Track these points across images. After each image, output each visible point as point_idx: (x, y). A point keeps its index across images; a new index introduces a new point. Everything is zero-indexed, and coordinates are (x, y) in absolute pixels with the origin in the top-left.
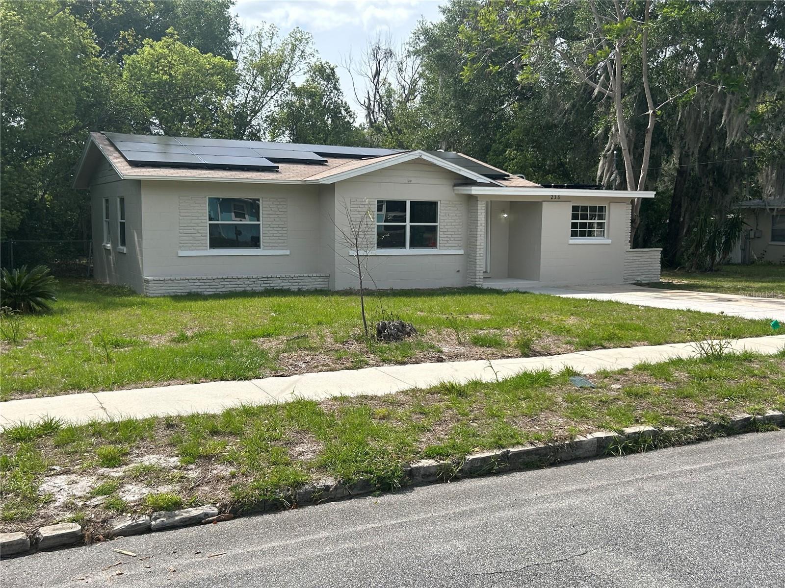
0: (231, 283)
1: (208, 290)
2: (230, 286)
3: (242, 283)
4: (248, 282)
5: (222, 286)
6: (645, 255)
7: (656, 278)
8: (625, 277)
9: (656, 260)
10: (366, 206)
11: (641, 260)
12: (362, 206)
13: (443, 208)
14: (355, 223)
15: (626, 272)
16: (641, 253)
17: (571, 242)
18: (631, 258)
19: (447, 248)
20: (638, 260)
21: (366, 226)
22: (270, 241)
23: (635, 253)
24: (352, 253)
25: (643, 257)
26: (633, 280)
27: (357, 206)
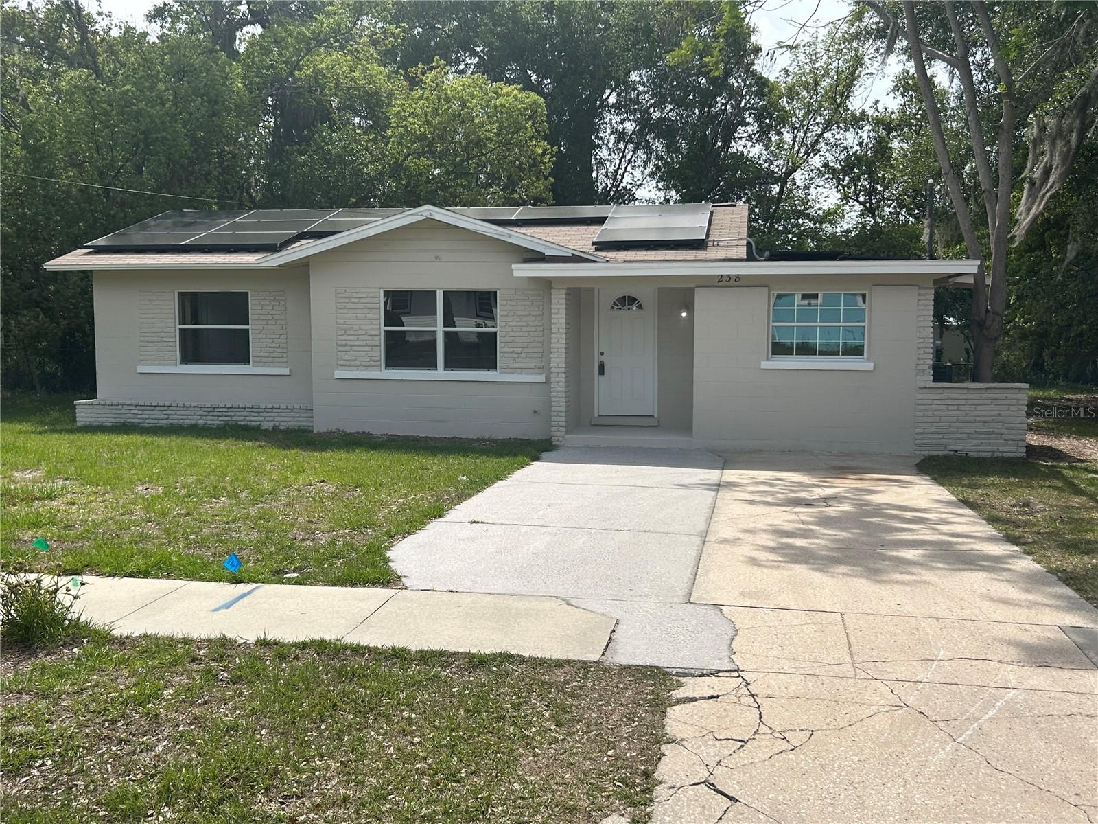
0: (178, 413)
1: (148, 421)
2: (176, 417)
3: (192, 413)
4: (201, 413)
5: (166, 417)
6: (978, 396)
7: (1014, 449)
8: (917, 442)
9: (1012, 408)
10: (362, 300)
11: (967, 408)
12: (356, 300)
13: (505, 303)
14: (345, 327)
15: (922, 431)
16: (965, 391)
17: (765, 364)
18: (935, 402)
19: (515, 370)
20: (955, 408)
21: (364, 332)
22: (261, 354)
23: (947, 391)
24: (338, 374)
25: (970, 402)
26: (942, 448)
27: (347, 300)
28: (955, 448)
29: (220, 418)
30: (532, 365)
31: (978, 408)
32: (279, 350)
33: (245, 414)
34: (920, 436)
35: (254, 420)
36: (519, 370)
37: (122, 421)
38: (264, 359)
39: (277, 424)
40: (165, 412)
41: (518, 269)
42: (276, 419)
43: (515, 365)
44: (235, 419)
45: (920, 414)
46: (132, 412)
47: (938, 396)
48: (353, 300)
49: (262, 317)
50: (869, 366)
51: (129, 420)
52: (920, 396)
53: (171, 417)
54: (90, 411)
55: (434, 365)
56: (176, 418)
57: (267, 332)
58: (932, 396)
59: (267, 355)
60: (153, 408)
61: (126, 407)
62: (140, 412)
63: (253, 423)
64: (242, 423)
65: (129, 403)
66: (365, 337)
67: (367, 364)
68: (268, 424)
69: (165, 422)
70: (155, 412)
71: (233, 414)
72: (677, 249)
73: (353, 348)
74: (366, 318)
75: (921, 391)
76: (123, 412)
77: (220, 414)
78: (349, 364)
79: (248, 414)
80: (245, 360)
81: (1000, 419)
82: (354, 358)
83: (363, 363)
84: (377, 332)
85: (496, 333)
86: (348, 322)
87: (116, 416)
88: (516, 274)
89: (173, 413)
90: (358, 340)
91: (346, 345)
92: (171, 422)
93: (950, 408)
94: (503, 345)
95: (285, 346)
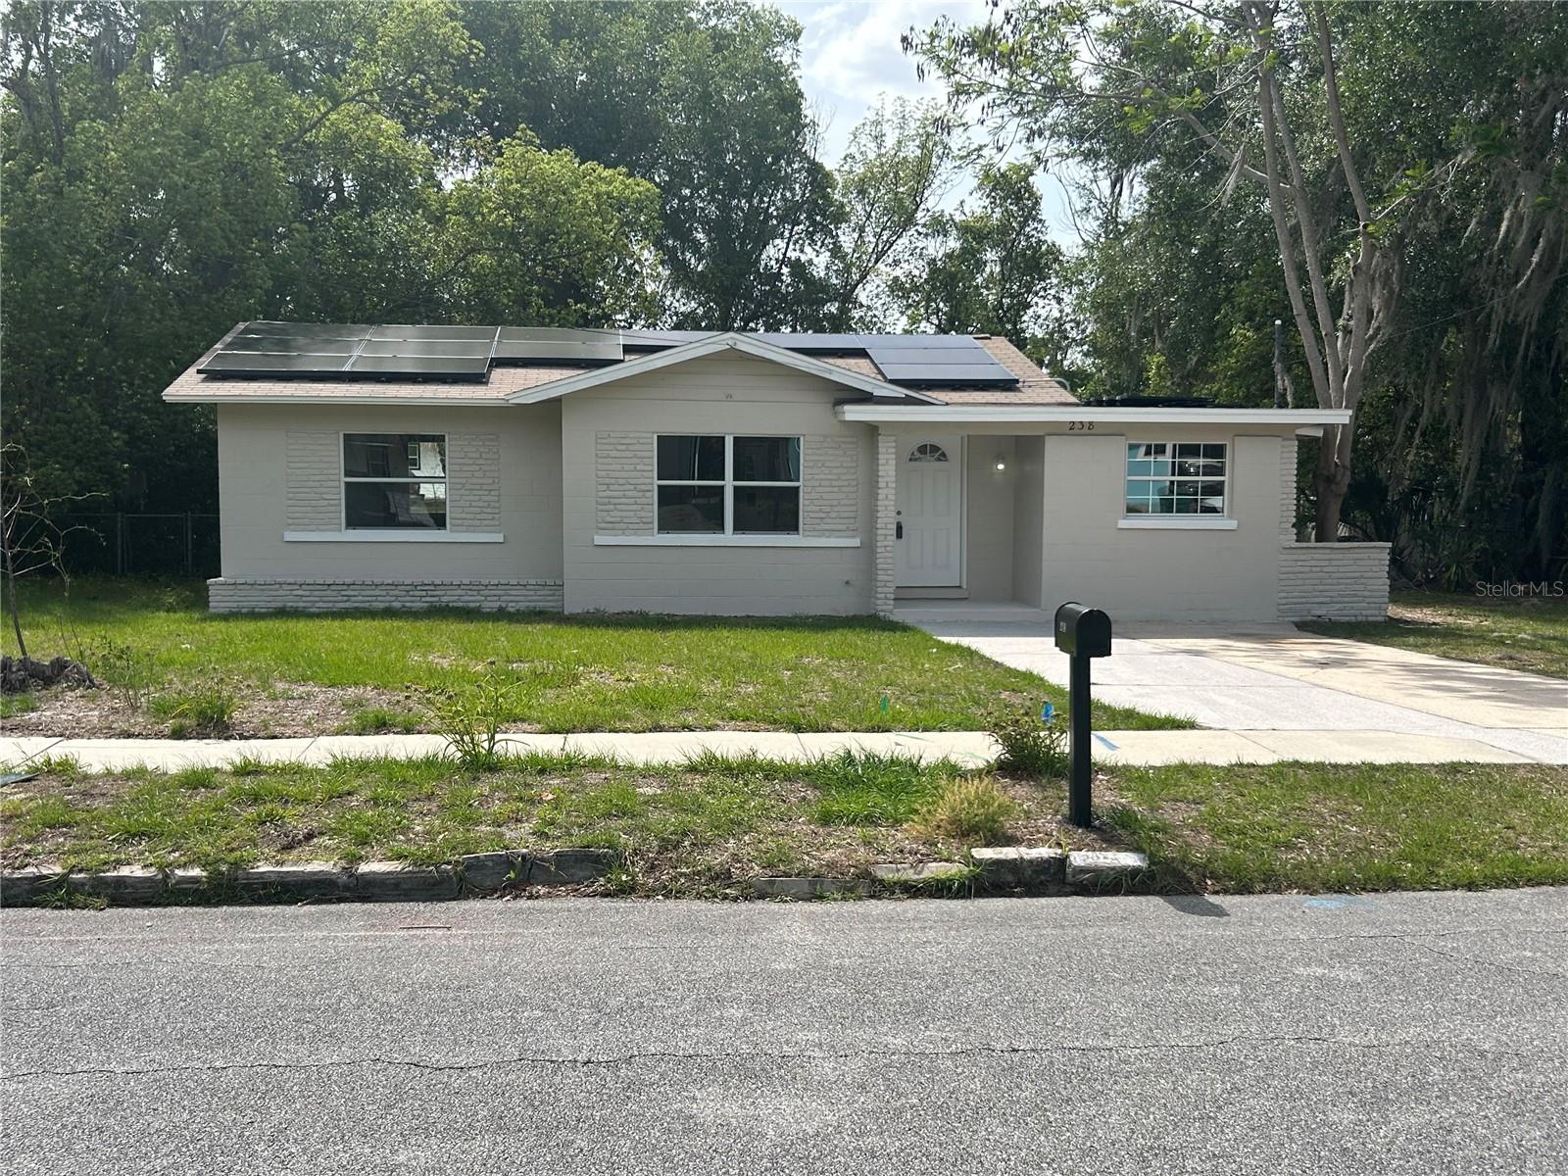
0: (363, 593)
2: (360, 598)
3: (384, 593)
6: (1340, 556)
7: (1376, 612)
8: (1281, 607)
9: (1374, 569)
10: (631, 448)
11: (1330, 569)
12: (624, 447)
13: (810, 452)
14: (607, 481)
15: (1285, 595)
17: (1123, 524)
18: (1299, 563)
19: (823, 533)
20: (1318, 569)
21: (632, 487)
22: (464, 516)
23: (1310, 551)
24: (599, 540)
25: (1334, 563)
26: (1305, 613)
27: (611, 447)
28: (1319, 613)
30: (844, 527)
31: (1341, 569)
32: (489, 510)
33: (459, 592)
34: (1284, 601)
35: (471, 600)
36: (827, 533)
38: (466, 522)
39: (504, 605)
40: (343, 593)
41: (850, 411)
42: (502, 598)
43: (825, 527)
44: (445, 599)
45: (1282, 576)
47: (1302, 557)
48: (619, 447)
49: (465, 468)
50: (1232, 524)
52: (1283, 557)
54: (232, 593)
55: (720, 527)
58: (1295, 557)
59: (472, 516)
63: (472, 605)
64: (456, 605)
66: (635, 494)
67: (636, 526)
68: (490, 605)
69: (347, 605)
70: (329, 592)
71: (442, 593)
73: (618, 507)
74: (635, 470)
75: (1285, 552)
76: (281, 593)
77: (424, 593)
78: (611, 527)
79: (464, 592)
80: (439, 523)
81: (1363, 581)
82: (619, 519)
83: (631, 526)
84: (649, 487)
85: (798, 488)
86: (612, 474)
87: (270, 599)
88: (849, 417)
89: (356, 593)
90: (624, 497)
91: (609, 503)
92: (356, 605)
93: (1314, 569)
94: (807, 502)
95: (497, 505)
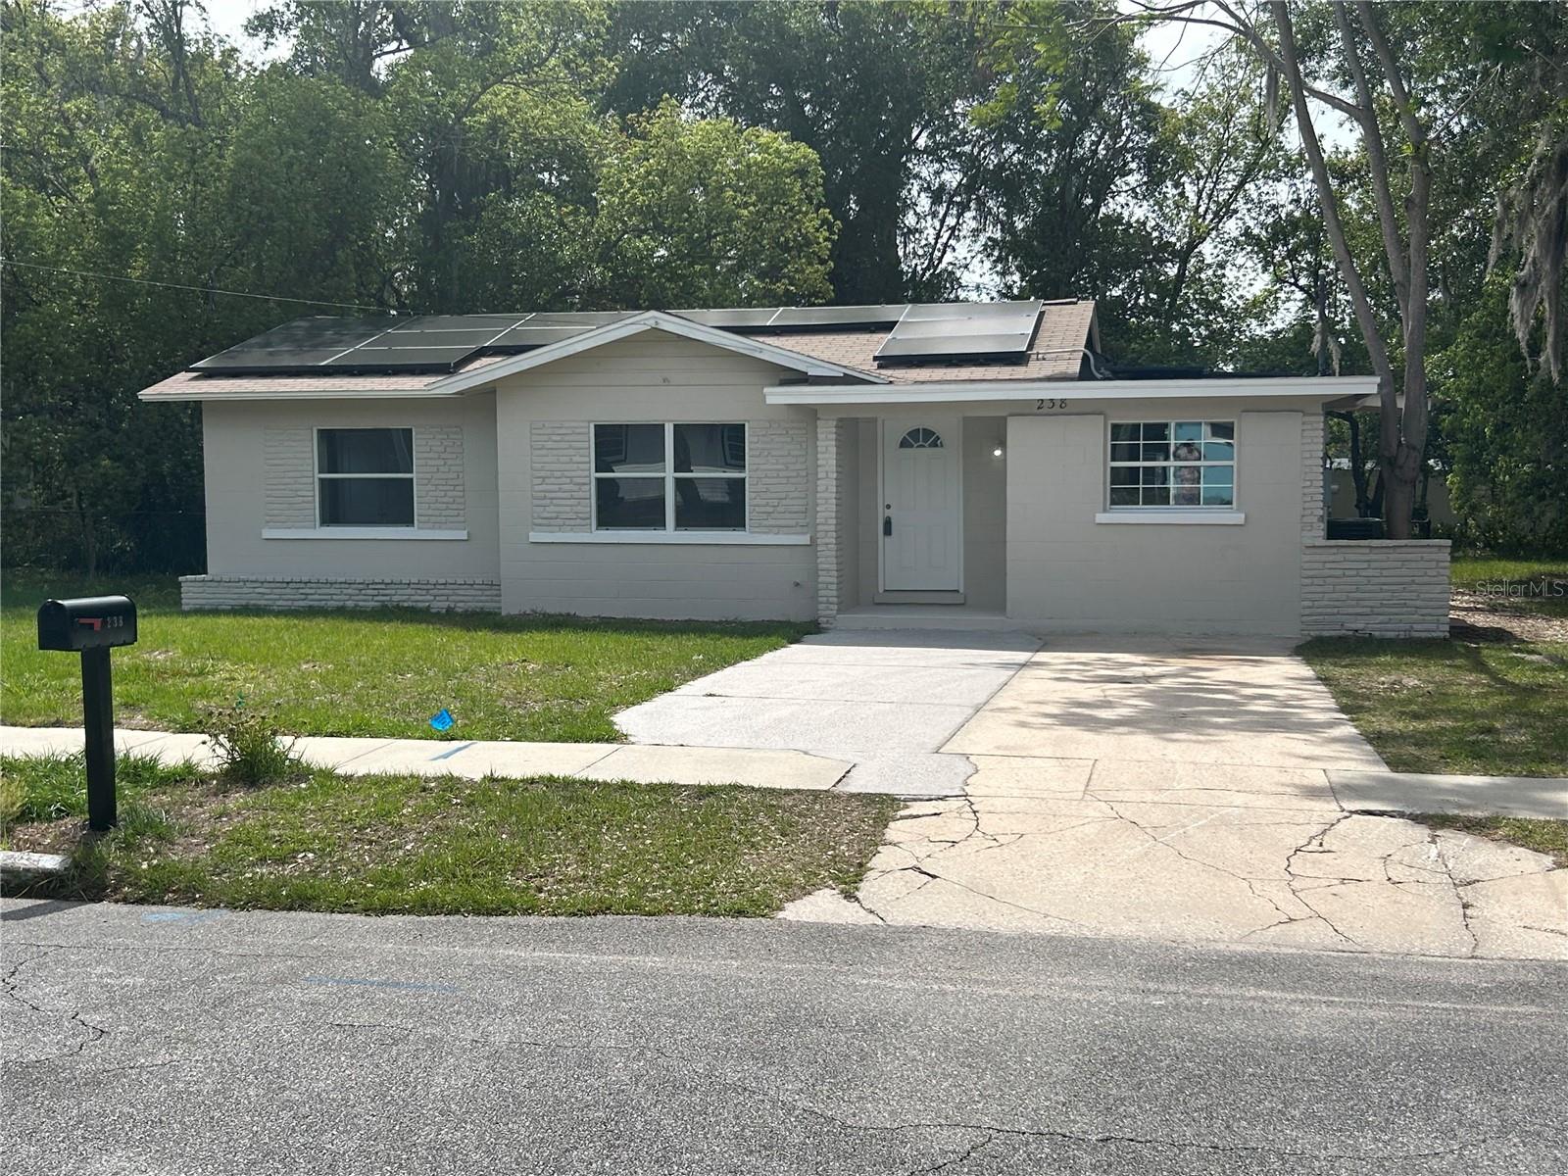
0: (319, 591)
1: (280, 603)
2: (317, 597)
3: (338, 591)
4: (350, 591)
5: (303, 597)
6: (1384, 557)
7: (1434, 626)
8: (1305, 619)
9: (1429, 572)
10: (567, 438)
11: (1370, 572)
12: (558, 438)
13: (755, 439)
14: (543, 474)
15: (1310, 604)
16: (1367, 551)
17: (1102, 518)
18: (1328, 565)
19: (770, 529)
20: (1354, 573)
21: (568, 480)
22: (430, 512)
23: (1343, 550)
24: (534, 537)
25: (1373, 565)
26: (1338, 627)
27: (546, 438)
28: (1354, 626)
29: (376, 598)
30: (793, 523)
31: (1385, 573)
32: (454, 506)
33: (409, 591)
34: (1307, 611)
35: (421, 600)
36: (776, 530)
37: (244, 602)
38: (433, 519)
39: (452, 605)
40: (301, 591)
41: (772, 394)
42: (451, 598)
43: (772, 522)
44: (395, 598)
45: (1308, 581)
46: (257, 590)
47: (1331, 558)
48: (554, 438)
49: (430, 462)
50: (1239, 518)
51: (252, 602)
52: (1307, 558)
53: (310, 597)
54: (201, 590)
55: (660, 523)
56: (316, 599)
57: (437, 482)
58: (1324, 558)
59: (437, 513)
60: (285, 585)
61: (248, 584)
62: (268, 591)
63: (420, 605)
64: (406, 604)
65: (254, 578)
66: (571, 487)
67: (572, 522)
68: (440, 605)
69: (302, 603)
70: (288, 591)
71: (393, 592)
72: (988, 365)
73: (554, 501)
74: (571, 462)
75: (1308, 551)
76: (245, 590)
77: (376, 592)
78: (549, 523)
79: (413, 592)
80: (407, 519)
81: (1414, 587)
82: (554, 515)
83: (568, 522)
84: (586, 480)
85: (744, 479)
86: (548, 467)
87: (236, 596)
88: (770, 400)
89: (312, 591)
90: (560, 490)
91: (545, 498)
92: (311, 603)
93: (1347, 573)
94: (753, 495)
95: (462, 500)
